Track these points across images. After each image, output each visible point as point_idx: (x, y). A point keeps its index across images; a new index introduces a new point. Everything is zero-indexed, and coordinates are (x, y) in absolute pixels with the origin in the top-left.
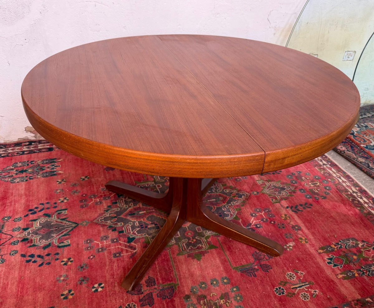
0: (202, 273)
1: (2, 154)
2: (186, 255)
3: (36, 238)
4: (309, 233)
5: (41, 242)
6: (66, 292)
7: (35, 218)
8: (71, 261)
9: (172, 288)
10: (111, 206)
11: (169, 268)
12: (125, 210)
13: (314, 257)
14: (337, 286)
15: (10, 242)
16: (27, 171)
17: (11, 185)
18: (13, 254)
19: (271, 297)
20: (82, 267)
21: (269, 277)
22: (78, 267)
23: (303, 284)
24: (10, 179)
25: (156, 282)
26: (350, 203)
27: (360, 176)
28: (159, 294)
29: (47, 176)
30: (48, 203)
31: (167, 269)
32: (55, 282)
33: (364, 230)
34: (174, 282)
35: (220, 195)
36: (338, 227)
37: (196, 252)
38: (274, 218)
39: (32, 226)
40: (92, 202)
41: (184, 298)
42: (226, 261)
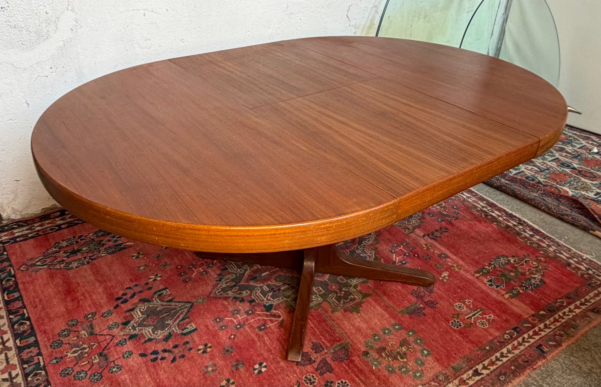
1: (29, 234)
2: (342, 311)
3: (147, 331)
5: (156, 334)
6: (224, 383)
7: (130, 307)
8: (210, 347)
10: (221, 274)
11: (330, 329)
12: (242, 275)
15: (114, 344)
16: (81, 250)
17: (69, 272)
18: (127, 356)
20: (228, 351)
22: (223, 352)
24: (62, 266)
29: (113, 252)
37: (351, 304)
39: (133, 318)
40: (194, 274)
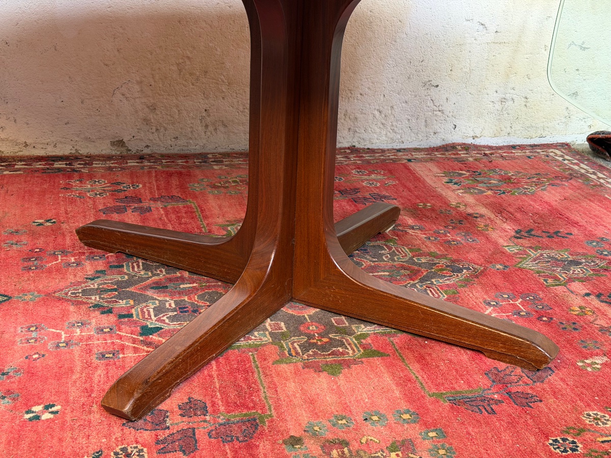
0: (339, 398)
2: (300, 365)
9: (253, 424)
10: (105, 271)
11: (249, 387)
12: (142, 279)
21: (532, 417)
25: (209, 409)
28: (214, 432)
31: (244, 386)
34: (260, 412)
35: (403, 267)
37: (328, 360)
38: (549, 311)
41: (285, 442)
42: (409, 380)
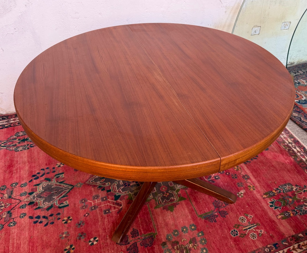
0: (174, 222)
1: (6, 125)
2: (162, 208)
3: (40, 201)
4: (256, 181)
5: (44, 205)
6: (68, 247)
7: (38, 183)
8: (70, 220)
9: (152, 238)
11: (149, 220)
13: (260, 202)
14: (277, 225)
15: (19, 206)
16: (28, 139)
17: (16, 153)
18: (22, 217)
19: (228, 238)
20: (79, 225)
21: (226, 222)
22: (77, 224)
23: (252, 226)
24: (14, 148)
25: (139, 233)
26: (287, 152)
27: (294, 128)
28: (142, 243)
30: (47, 168)
31: (147, 221)
32: (59, 239)
33: (297, 176)
34: (153, 232)
36: (277, 174)
37: (169, 204)
38: (229, 170)
39: (36, 190)
41: (161, 245)
42: (193, 210)
